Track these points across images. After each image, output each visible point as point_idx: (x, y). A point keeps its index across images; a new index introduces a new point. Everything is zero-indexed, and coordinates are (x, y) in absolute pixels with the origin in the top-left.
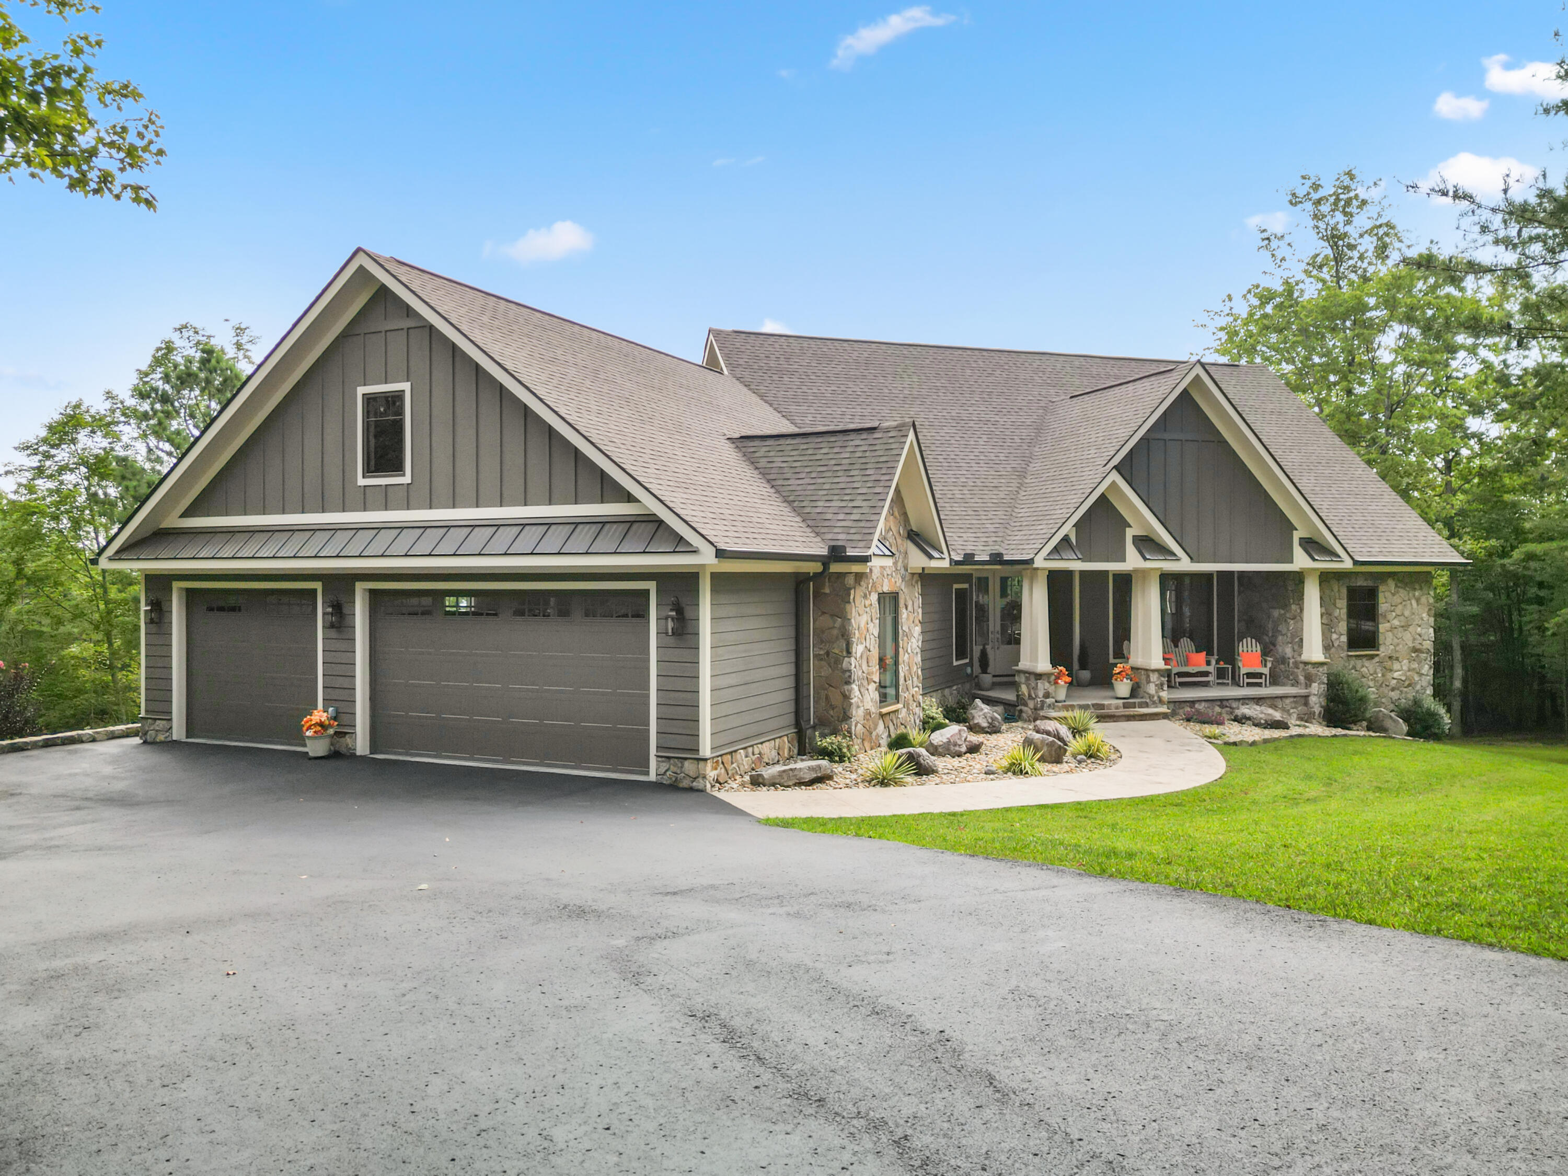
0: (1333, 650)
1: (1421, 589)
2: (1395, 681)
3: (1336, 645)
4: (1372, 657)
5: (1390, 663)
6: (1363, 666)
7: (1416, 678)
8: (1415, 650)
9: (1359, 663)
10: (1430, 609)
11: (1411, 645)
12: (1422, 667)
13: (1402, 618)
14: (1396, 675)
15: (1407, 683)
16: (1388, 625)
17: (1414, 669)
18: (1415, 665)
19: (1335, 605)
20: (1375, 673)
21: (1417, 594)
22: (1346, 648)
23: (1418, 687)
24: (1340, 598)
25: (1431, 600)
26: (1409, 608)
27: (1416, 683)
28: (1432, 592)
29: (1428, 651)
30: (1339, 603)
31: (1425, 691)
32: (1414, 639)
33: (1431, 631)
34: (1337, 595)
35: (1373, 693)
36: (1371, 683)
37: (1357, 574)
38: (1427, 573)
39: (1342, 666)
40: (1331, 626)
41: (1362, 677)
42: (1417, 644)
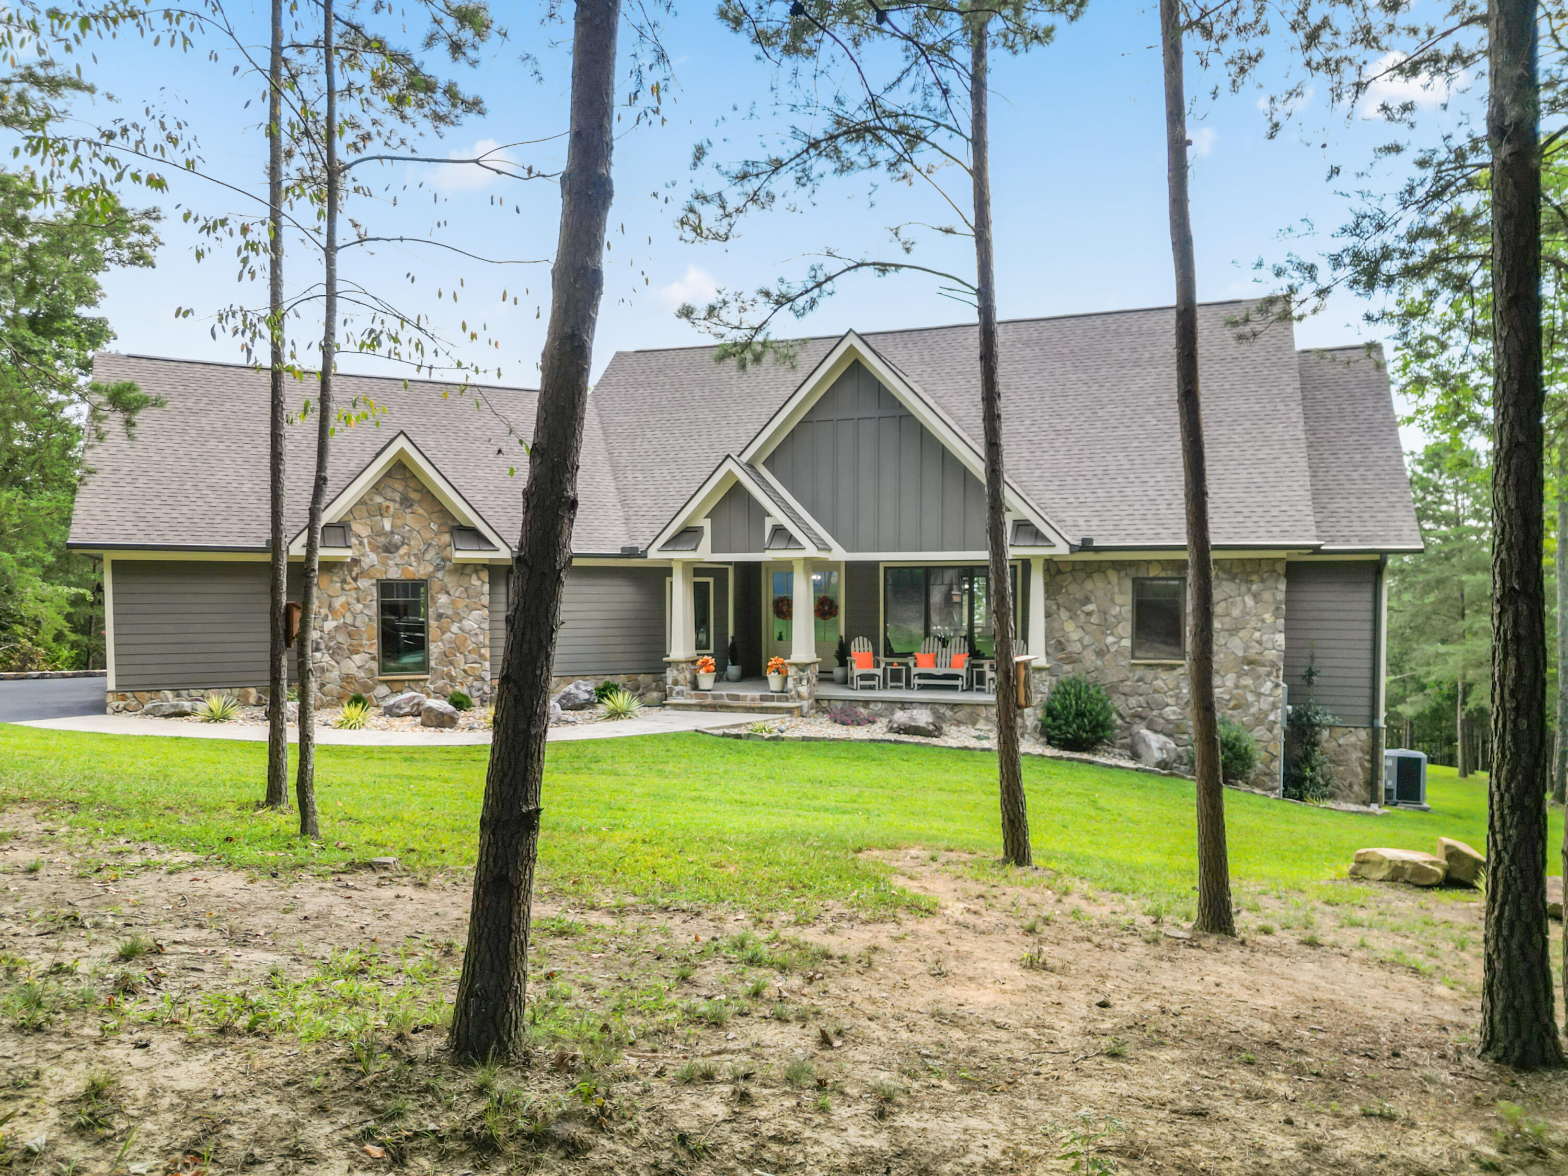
0: (1108, 657)
1: (1262, 581)
3: (1113, 649)
4: (1173, 667)
6: (1156, 678)
7: (1250, 698)
8: (1250, 663)
9: (1149, 674)
10: (1277, 609)
11: (1240, 653)
12: (1261, 685)
13: (1227, 619)
15: (1232, 704)
17: (1245, 687)
18: (1247, 681)
19: (1112, 600)
20: (1178, 687)
21: (1254, 587)
22: (1128, 654)
23: (1253, 710)
24: (1121, 593)
25: (1281, 596)
26: (1240, 606)
27: (1249, 705)
28: (1282, 586)
29: (1273, 664)
30: (1119, 599)
31: (1267, 716)
32: (1247, 648)
33: (1280, 638)
34: (1116, 589)
35: (1174, 713)
36: (1170, 701)
37: (1149, 562)
38: (1275, 561)
39: (1122, 676)
40: (1105, 626)
41: (1156, 691)
42: (1252, 653)
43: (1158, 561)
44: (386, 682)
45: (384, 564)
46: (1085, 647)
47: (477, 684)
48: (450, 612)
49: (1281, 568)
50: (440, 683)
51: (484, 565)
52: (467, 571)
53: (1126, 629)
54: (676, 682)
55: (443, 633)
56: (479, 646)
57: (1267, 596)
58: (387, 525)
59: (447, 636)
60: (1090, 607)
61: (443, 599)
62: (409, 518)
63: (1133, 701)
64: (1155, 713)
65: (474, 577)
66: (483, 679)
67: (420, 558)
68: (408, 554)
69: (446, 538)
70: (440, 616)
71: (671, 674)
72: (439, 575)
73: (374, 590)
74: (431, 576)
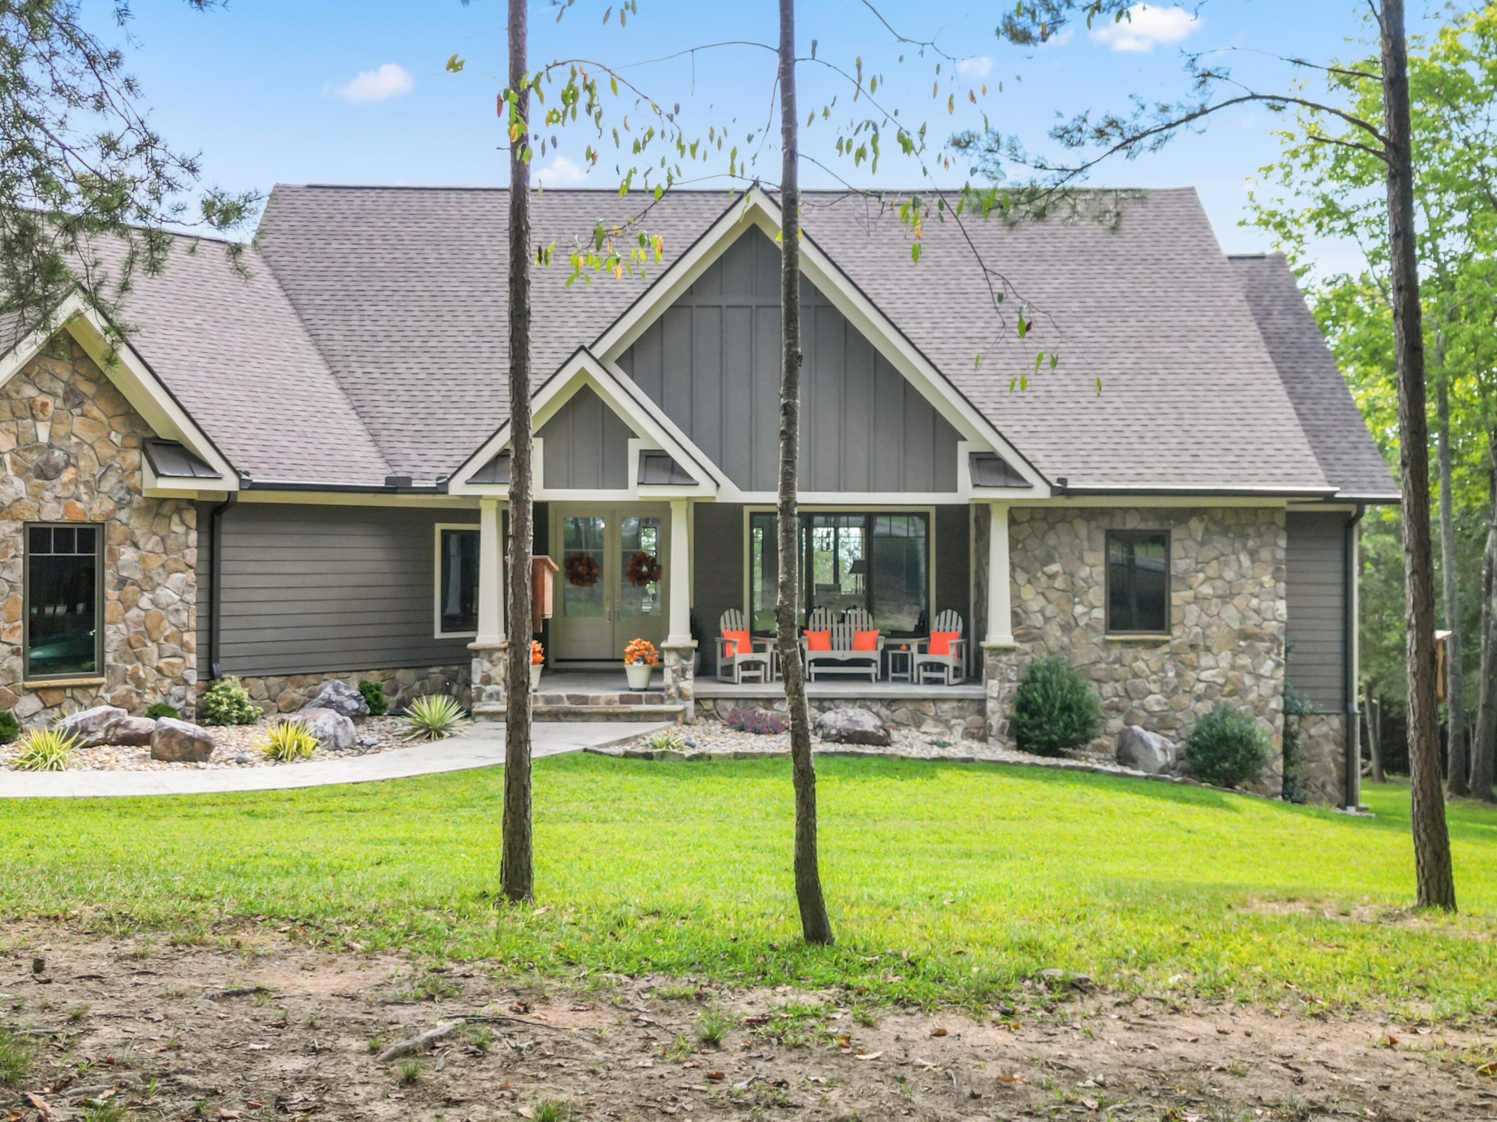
0: (1077, 632)
1: (1260, 535)
2: (1202, 686)
3: (1082, 623)
4: (1156, 645)
5: (1192, 656)
6: (1136, 659)
7: (1248, 681)
8: (1247, 637)
9: (1128, 653)
10: (1278, 570)
11: (1236, 626)
12: (1261, 665)
13: (1219, 583)
14: (1204, 675)
15: (1227, 689)
16: (1190, 594)
17: (1243, 667)
18: (1245, 660)
19: (1081, 559)
20: (1163, 670)
21: (1250, 544)
22: (1101, 628)
23: (1252, 696)
24: (1091, 549)
25: (1281, 554)
26: (1235, 566)
27: (1247, 691)
28: (1283, 543)
29: (1274, 639)
30: (1089, 557)
31: (1267, 703)
32: (1244, 618)
33: (1281, 606)
34: (1086, 544)
35: (1159, 703)
36: (1154, 687)
37: (1125, 510)
38: (1274, 510)
39: (1094, 657)
40: (1072, 592)
41: (1136, 676)
42: (1250, 626)
43: (1137, 509)
44: (35, 690)
45: (37, 497)
46: (1047, 620)
47: (177, 690)
48: (138, 576)
49: (1281, 520)
50: (121, 690)
51: (191, 502)
52: (166, 510)
53: (1098, 595)
54: (487, 680)
55: (127, 609)
56: (181, 629)
57: (1265, 554)
58: (43, 433)
59: (134, 613)
60: (1054, 568)
61: (128, 554)
62: (78, 424)
63: (1108, 689)
64: (1136, 703)
65: (175, 519)
66: (186, 682)
67: (93, 488)
68: (76, 482)
69: (134, 457)
70: (122, 582)
71: (479, 668)
72: (123, 515)
73: (20, 539)
74: (110, 517)
